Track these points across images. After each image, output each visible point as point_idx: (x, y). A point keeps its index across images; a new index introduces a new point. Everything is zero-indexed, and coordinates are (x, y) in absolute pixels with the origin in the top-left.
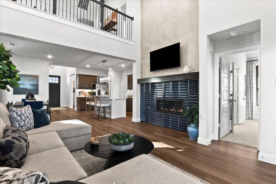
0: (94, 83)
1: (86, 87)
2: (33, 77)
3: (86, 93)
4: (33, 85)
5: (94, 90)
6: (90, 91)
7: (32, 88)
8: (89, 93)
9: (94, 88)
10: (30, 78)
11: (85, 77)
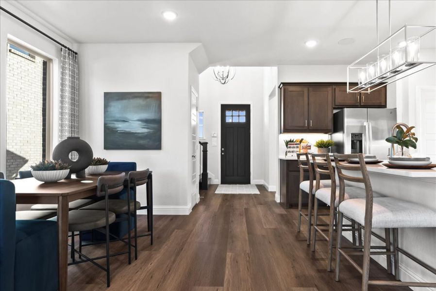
0: (335, 111)
1: (309, 123)
2: (148, 97)
3: (309, 147)
4: (146, 121)
5: (338, 137)
6: (324, 137)
7: (145, 130)
8: (321, 145)
9: (337, 125)
10: (141, 102)
11: (306, 89)
